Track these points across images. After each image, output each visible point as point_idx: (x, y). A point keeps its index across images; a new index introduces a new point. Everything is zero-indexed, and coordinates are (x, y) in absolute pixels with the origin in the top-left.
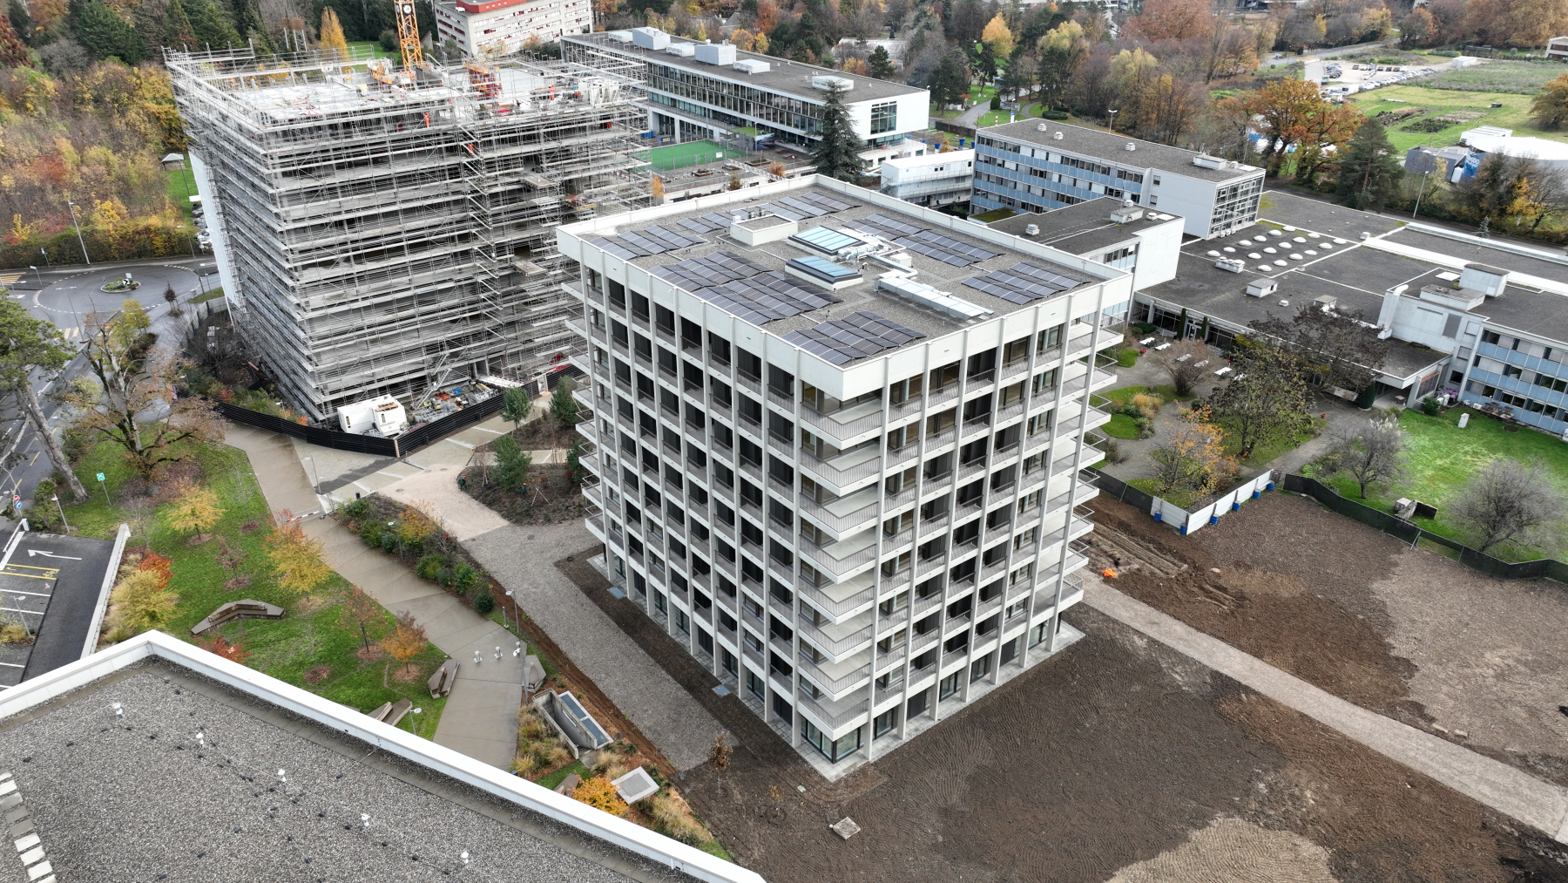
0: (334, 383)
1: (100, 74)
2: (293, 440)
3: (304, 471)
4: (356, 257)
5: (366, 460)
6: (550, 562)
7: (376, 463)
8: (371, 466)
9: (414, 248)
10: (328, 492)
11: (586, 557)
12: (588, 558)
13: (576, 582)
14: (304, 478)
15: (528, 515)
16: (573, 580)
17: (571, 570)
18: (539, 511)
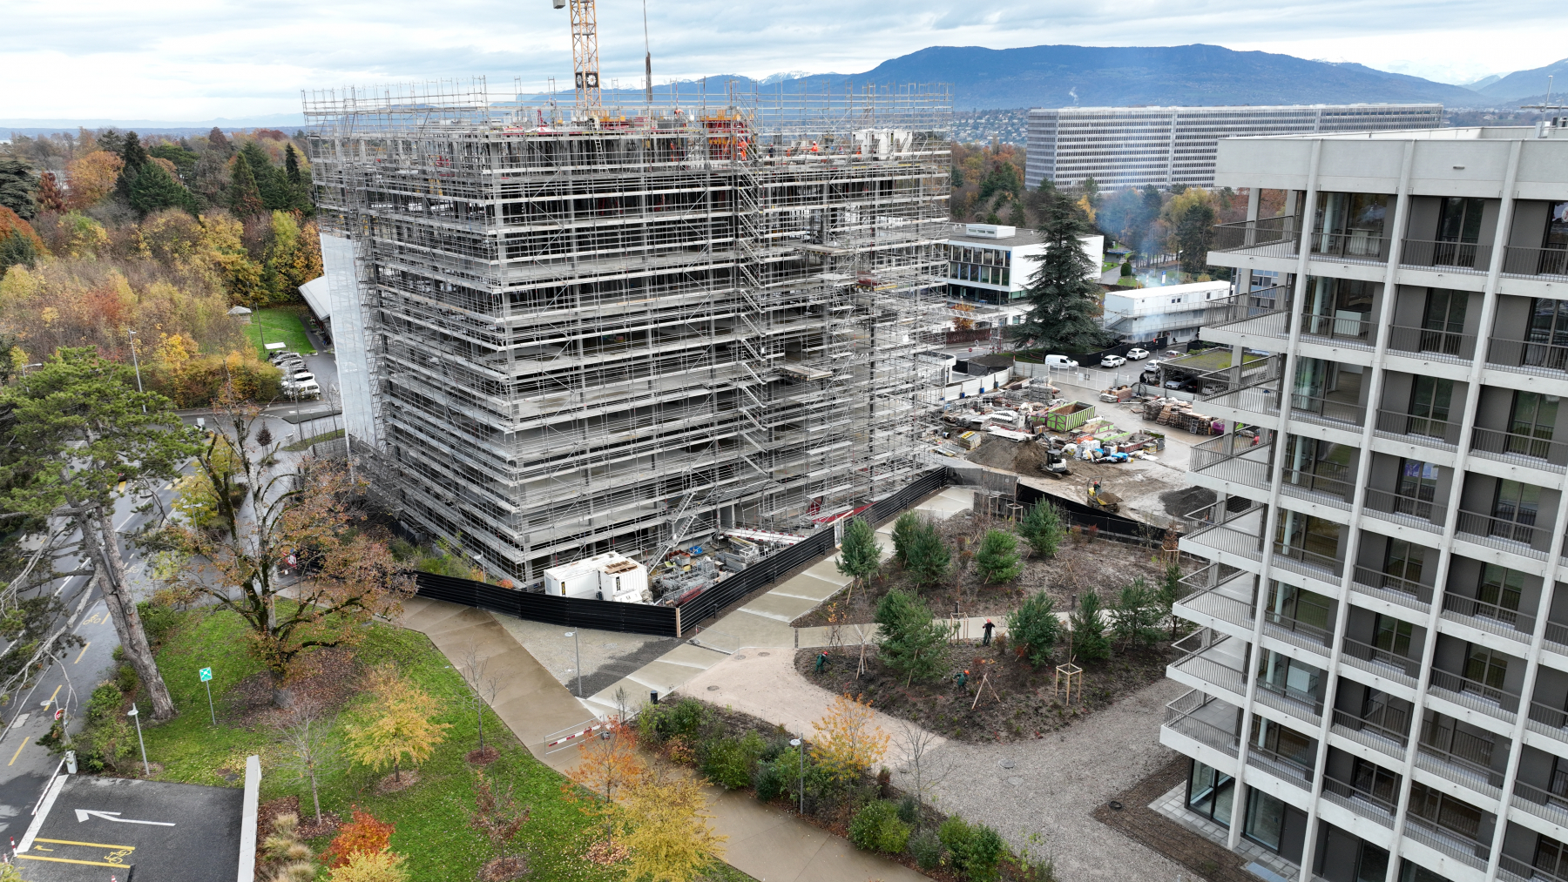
0: (540, 534)
1: (161, 221)
2: (495, 615)
3: (536, 662)
4: (587, 342)
5: (631, 644)
6: (1082, 813)
7: (647, 646)
8: (641, 651)
9: (662, 336)
10: (592, 693)
11: (1145, 799)
12: (1151, 801)
13: (1164, 854)
14: (540, 671)
15: (974, 724)
16: (1156, 849)
17: (1133, 826)
18: (991, 716)
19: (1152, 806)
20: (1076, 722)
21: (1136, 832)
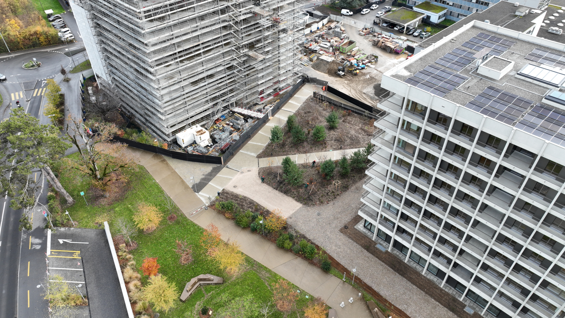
2: (165, 158)
3: (181, 178)
5: (208, 167)
6: (337, 230)
7: (214, 169)
8: (212, 171)
10: (200, 191)
11: (354, 224)
12: (355, 225)
13: (357, 243)
14: (183, 182)
15: (310, 200)
16: (355, 241)
17: (350, 234)
18: (315, 197)
19: (355, 227)
20: (338, 197)
21: (351, 236)
